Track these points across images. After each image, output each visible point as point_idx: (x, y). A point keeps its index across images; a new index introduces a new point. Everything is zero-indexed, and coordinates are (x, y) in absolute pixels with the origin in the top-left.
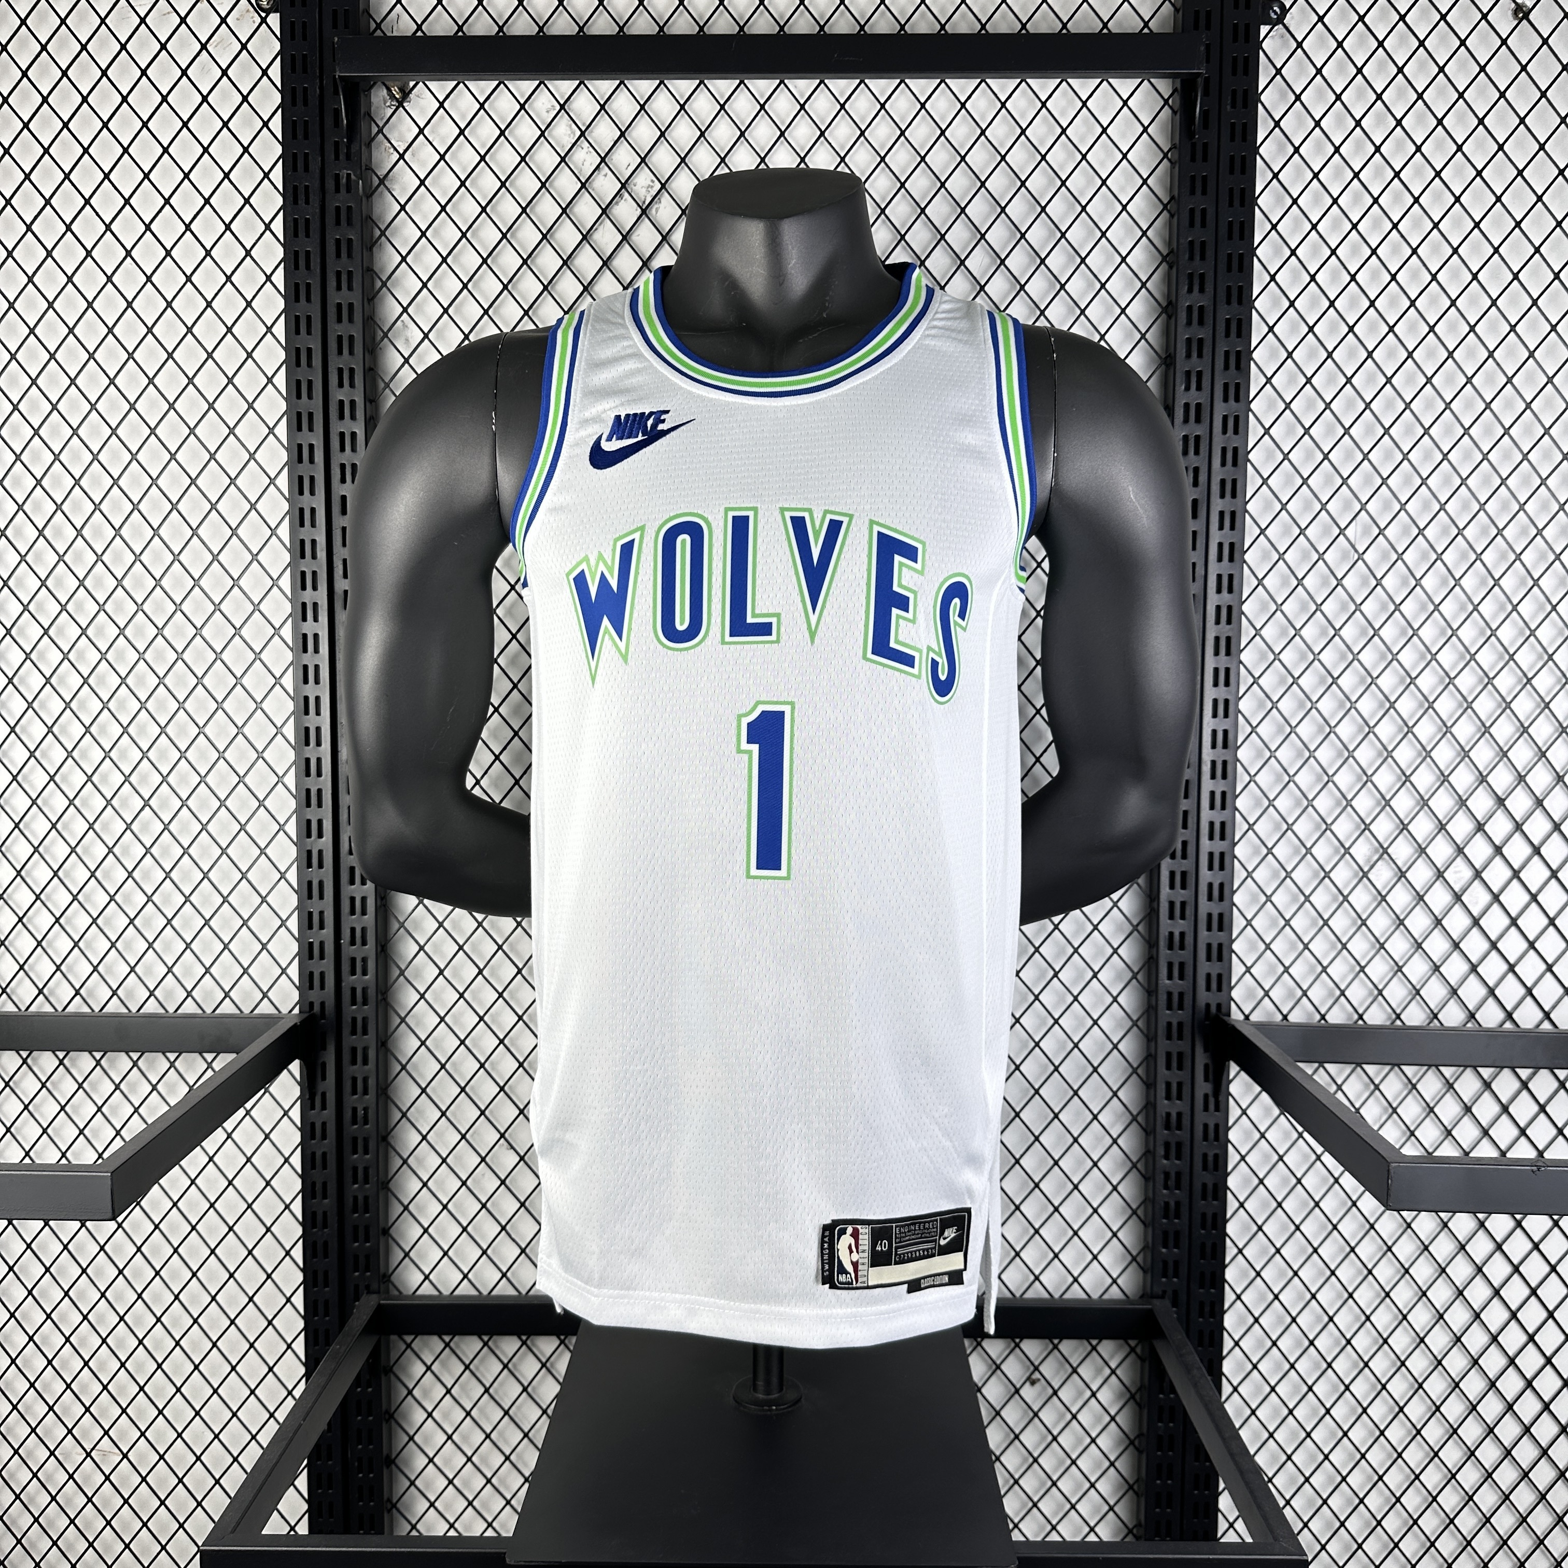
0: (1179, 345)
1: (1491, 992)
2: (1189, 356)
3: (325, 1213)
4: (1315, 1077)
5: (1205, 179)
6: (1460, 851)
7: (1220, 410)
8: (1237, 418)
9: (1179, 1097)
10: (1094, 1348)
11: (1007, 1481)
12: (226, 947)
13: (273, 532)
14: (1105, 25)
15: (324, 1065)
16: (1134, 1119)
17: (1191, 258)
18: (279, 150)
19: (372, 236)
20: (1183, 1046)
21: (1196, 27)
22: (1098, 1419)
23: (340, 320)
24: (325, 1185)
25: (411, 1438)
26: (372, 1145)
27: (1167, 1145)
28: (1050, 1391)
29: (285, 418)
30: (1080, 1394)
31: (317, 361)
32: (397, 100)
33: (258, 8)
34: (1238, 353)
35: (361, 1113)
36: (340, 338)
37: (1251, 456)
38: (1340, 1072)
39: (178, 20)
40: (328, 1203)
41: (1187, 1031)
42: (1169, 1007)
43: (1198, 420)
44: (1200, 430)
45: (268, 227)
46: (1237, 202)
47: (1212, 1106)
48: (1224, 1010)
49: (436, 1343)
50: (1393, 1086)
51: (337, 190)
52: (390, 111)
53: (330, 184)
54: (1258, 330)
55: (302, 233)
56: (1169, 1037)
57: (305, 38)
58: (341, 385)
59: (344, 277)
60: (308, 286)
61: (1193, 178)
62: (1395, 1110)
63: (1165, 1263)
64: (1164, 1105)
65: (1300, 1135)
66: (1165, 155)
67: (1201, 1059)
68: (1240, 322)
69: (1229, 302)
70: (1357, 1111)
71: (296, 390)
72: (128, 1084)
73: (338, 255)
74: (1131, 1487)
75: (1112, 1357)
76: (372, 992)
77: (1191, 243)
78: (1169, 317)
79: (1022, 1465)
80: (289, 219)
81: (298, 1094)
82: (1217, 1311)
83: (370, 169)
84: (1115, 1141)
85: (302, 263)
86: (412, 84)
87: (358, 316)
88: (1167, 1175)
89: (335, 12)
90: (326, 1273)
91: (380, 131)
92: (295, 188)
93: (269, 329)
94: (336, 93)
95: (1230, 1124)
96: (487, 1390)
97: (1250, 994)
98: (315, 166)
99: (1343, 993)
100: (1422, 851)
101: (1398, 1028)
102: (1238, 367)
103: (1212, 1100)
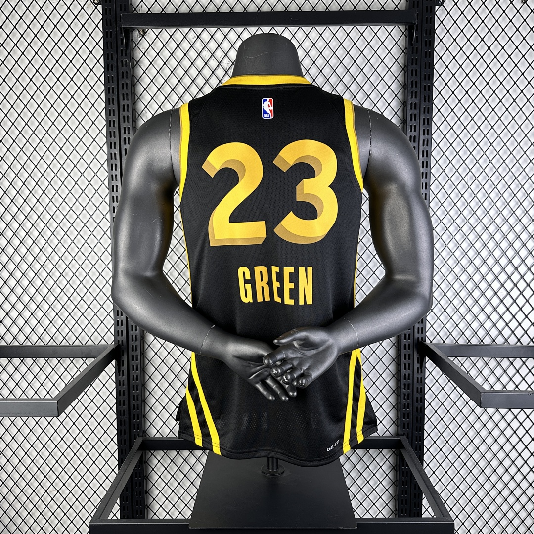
0: (408, 117)
1: (513, 332)
2: (411, 120)
3: (124, 411)
4: (454, 362)
5: (417, 59)
6: (502, 285)
7: (422, 138)
8: (428, 141)
9: (409, 369)
10: (381, 452)
11: (352, 496)
12: (89, 322)
13: (103, 182)
14: (383, 7)
15: (123, 361)
16: (394, 376)
17: (412, 86)
18: (102, 52)
19: (134, 82)
20: (410, 352)
21: (414, 7)
22: (382, 475)
23: (124, 111)
24: (124, 401)
25: (154, 485)
26: (139, 387)
27: (405, 385)
28: (366, 466)
29: (106, 144)
30: (376, 467)
31: (117, 125)
32: (142, 35)
33: (94, 3)
34: (428, 119)
35: (135, 377)
36: (124, 117)
37: (432, 154)
38: (462, 360)
39: (67, 8)
40: (125, 407)
41: (411, 347)
42: (405, 339)
43: (414, 142)
44: (416, 145)
45: (99, 79)
46: (427, 67)
47: (420, 372)
48: (424, 340)
49: (162, 453)
50: (480, 364)
51: (122, 66)
52: (140, 39)
53: (120, 64)
54: (435, 111)
55: (111, 81)
56: (405, 349)
57: (110, 14)
58: (125, 133)
59: (125, 96)
60: (113, 99)
61: (413, 59)
62: (481, 372)
63: (404, 424)
64: (403, 371)
65: (449, 381)
66: (403, 51)
67: (416, 356)
68: (428, 108)
69: (425, 102)
70: (468, 372)
71: (110, 134)
72: (57, 368)
73: (123, 88)
74: (393, 498)
75: (386, 455)
76: (139, 337)
77: (412, 81)
78: (405, 106)
79: (357, 491)
80: (106, 76)
81: (114, 371)
82: (422, 439)
83: (133, 58)
84: (387, 383)
85: (111, 91)
86: (147, 29)
87: (130, 109)
88: (405, 394)
89: (121, 5)
90: (125, 430)
91: (137, 45)
92: (108, 65)
93: (100, 114)
94: (121, 33)
95: (426, 377)
96: (179, 468)
97: (432, 334)
98: (115, 58)
99: (463, 333)
100: (490, 285)
101: (482, 345)
102: (428, 124)
103: (420, 369)
